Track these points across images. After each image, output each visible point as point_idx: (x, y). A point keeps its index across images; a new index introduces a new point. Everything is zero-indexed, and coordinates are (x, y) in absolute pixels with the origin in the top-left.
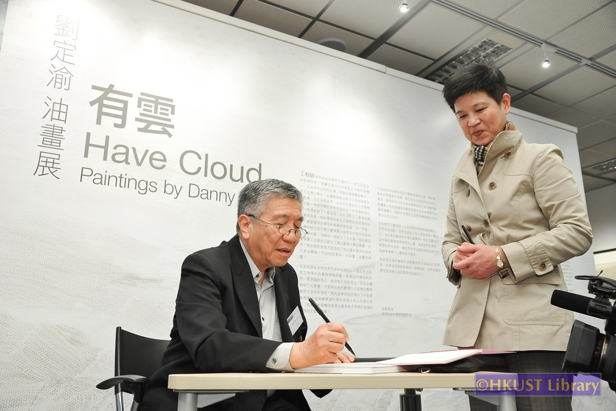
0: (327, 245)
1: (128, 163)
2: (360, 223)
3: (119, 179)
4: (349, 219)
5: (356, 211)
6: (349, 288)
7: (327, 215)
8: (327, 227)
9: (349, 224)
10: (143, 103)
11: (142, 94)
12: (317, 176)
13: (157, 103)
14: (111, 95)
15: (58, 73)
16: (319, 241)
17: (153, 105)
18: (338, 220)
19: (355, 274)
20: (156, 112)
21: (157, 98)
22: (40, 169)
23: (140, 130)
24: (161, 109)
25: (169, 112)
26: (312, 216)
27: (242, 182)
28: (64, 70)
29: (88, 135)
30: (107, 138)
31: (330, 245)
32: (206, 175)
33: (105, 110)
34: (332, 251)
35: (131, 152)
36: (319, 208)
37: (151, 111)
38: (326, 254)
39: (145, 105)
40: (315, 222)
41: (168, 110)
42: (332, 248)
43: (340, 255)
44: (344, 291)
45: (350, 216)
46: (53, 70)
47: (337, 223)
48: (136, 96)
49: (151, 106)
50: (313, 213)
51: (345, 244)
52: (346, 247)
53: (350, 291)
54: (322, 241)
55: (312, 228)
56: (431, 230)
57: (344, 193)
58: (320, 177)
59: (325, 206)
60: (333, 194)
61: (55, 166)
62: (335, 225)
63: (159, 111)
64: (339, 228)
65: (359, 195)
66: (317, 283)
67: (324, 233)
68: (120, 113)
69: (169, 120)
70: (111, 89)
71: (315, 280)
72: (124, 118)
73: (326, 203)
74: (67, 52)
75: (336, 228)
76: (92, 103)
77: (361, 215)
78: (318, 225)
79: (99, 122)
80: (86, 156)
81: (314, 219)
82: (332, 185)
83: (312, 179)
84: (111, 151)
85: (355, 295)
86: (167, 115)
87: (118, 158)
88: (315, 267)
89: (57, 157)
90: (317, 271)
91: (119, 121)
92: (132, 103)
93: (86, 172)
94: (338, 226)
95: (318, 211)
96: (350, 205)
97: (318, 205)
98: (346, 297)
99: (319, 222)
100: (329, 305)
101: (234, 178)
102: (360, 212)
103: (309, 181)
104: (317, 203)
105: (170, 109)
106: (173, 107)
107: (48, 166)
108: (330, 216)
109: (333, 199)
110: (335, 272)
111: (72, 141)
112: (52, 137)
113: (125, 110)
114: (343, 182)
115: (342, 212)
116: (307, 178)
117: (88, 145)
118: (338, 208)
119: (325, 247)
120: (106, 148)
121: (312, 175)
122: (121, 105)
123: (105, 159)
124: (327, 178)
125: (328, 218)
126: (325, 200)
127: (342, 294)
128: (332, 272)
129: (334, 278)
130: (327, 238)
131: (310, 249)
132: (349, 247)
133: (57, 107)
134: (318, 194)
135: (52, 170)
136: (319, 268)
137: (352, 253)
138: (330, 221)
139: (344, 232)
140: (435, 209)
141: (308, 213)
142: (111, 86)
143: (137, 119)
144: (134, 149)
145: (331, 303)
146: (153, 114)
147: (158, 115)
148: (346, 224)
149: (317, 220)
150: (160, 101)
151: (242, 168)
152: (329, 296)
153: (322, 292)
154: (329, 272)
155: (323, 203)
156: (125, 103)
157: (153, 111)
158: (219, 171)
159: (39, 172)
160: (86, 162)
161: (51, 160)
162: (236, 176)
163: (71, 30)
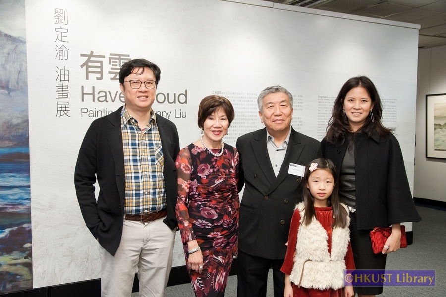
0: (229, 136)
1: (107, 102)
2: (250, 119)
3: (103, 112)
4: (243, 117)
5: (248, 112)
10: (112, 60)
11: (111, 55)
13: (120, 59)
14: (92, 59)
15: (60, 49)
17: (118, 61)
21: (120, 56)
22: (59, 112)
23: (112, 79)
27: (175, 103)
28: (63, 47)
29: (83, 87)
30: (93, 87)
33: (90, 69)
35: (108, 94)
37: (117, 65)
39: (113, 62)
45: (244, 115)
46: (57, 48)
48: (107, 56)
49: (117, 62)
51: (240, 134)
56: (298, 118)
57: (240, 101)
61: (67, 109)
62: (234, 123)
64: (236, 125)
65: (250, 101)
68: (99, 70)
70: (91, 55)
72: (101, 73)
76: (82, 66)
77: (251, 114)
79: (87, 78)
80: (83, 101)
82: (233, 97)
84: (96, 96)
87: (101, 99)
89: (67, 104)
91: (99, 75)
92: (105, 61)
93: (84, 111)
94: (236, 123)
96: (244, 108)
101: (170, 101)
102: (250, 112)
107: (63, 110)
111: (74, 93)
112: (63, 91)
113: (101, 67)
114: (240, 94)
115: (239, 114)
117: (83, 94)
119: (227, 138)
120: (93, 94)
121: (220, 92)
122: (99, 65)
123: (94, 101)
124: (229, 93)
133: (63, 72)
135: (66, 112)
139: (240, 127)
140: (302, 103)
142: (92, 53)
143: (110, 73)
144: (109, 92)
148: (241, 121)
150: (122, 57)
151: (175, 94)
156: (101, 63)
158: (161, 98)
159: (59, 114)
160: (83, 105)
161: (64, 106)
162: (172, 100)
163: (63, 18)
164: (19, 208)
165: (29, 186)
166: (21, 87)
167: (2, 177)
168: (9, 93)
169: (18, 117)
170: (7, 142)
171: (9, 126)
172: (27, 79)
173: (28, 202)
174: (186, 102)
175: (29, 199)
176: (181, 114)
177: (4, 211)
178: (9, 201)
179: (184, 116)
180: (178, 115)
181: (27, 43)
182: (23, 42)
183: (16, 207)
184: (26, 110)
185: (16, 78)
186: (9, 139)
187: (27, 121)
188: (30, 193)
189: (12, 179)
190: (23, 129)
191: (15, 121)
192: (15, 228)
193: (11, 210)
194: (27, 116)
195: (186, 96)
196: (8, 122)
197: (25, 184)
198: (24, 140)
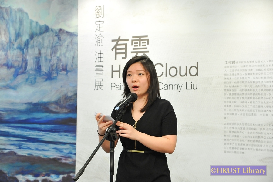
0: (245, 109)
4: (263, 88)
5: (270, 82)
6: (262, 137)
7: (245, 88)
8: (245, 96)
9: (263, 92)
10: (134, 42)
11: (133, 37)
12: (237, 62)
13: (140, 40)
14: (120, 42)
15: (98, 38)
16: (238, 106)
17: (138, 42)
18: (253, 90)
19: (268, 127)
20: (140, 46)
21: (140, 37)
22: (96, 87)
24: (143, 43)
25: (146, 44)
26: (233, 90)
27: (186, 76)
28: (100, 36)
29: (112, 66)
31: (247, 108)
32: (166, 76)
33: (118, 51)
34: (248, 113)
36: (239, 84)
37: (137, 46)
38: (244, 115)
39: (135, 43)
40: (235, 94)
41: (145, 43)
42: (248, 110)
43: (255, 115)
44: (258, 139)
45: (264, 86)
46: (96, 37)
47: (252, 92)
48: (131, 39)
49: (137, 43)
50: (234, 88)
51: (259, 106)
52: (261, 109)
53: (263, 140)
54: (241, 106)
55: (233, 98)
57: (259, 70)
58: (240, 62)
59: (243, 82)
60: (250, 72)
61: (102, 84)
62: (251, 94)
63: (142, 44)
64: (255, 96)
66: (237, 134)
67: (242, 100)
68: (124, 51)
69: (146, 48)
70: (119, 40)
71: (235, 132)
72: (126, 53)
73: (244, 80)
74: (101, 25)
75: (252, 96)
76: (112, 49)
78: (237, 96)
79: (116, 59)
80: (112, 77)
81: (234, 92)
82: (250, 66)
83: (233, 64)
85: (268, 142)
86: (145, 45)
88: (235, 124)
89: (101, 80)
90: (237, 126)
91: (124, 56)
92: (129, 43)
93: (113, 85)
94: (254, 94)
95: (238, 86)
96: (265, 78)
97: (238, 82)
98: (260, 144)
99: (238, 94)
100: (246, 149)
101: (182, 74)
103: (231, 67)
104: (237, 81)
105: (146, 41)
106: (148, 40)
107: (99, 85)
108: (247, 88)
109: (250, 76)
110: (251, 127)
111: (107, 71)
112: (99, 70)
113: (126, 49)
115: (258, 84)
116: (230, 65)
117: (112, 71)
118: (254, 82)
119: (243, 110)
120: (119, 71)
121: (234, 62)
122: (124, 47)
123: (119, 77)
124: (245, 62)
125: (246, 90)
126: (243, 78)
127: (257, 141)
128: (248, 127)
129: (250, 131)
130: (245, 104)
131: (231, 112)
132: (263, 109)
133: (99, 56)
134: (238, 74)
136: (238, 124)
137: (265, 113)
138: (247, 92)
139: (259, 98)
141: (230, 89)
142: (119, 37)
143: (132, 52)
145: (247, 147)
146: (138, 47)
147: (141, 47)
148: (261, 92)
149: (237, 92)
150: (142, 38)
152: (246, 143)
153: (241, 140)
154: (246, 127)
155: (242, 80)
156: (126, 45)
157: (139, 46)
158: (173, 72)
159: (96, 89)
160: (112, 80)
161: (99, 82)
162: (183, 73)
163: (101, 13)
164: (69, 160)
165: (75, 144)
166: (74, 69)
167: (61, 135)
168: (67, 74)
169: (71, 91)
170: (64, 109)
171: (66, 98)
172: (77, 62)
173: (74, 156)
174: (197, 74)
175: (75, 154)
176: (192, 86)
177: (60, 161)
178: (63, 154)
179: (195, 88)
180: (189, 87)
181: (78, 36)
182: (76, 36)
183: (67, 159)
184: (76, 86)
185: (71, 62)
186: (65, 107)
187: (76, 94)
188: (75, 149)
189: (66, 137)
190: (74, 100)
191: (70, 94)
192: (66, 175)
193: (63, 161)
194: (76, 90)
195: (197, 68)
196: (66, 95)
197: (73, 142)
198: (74, 109)
